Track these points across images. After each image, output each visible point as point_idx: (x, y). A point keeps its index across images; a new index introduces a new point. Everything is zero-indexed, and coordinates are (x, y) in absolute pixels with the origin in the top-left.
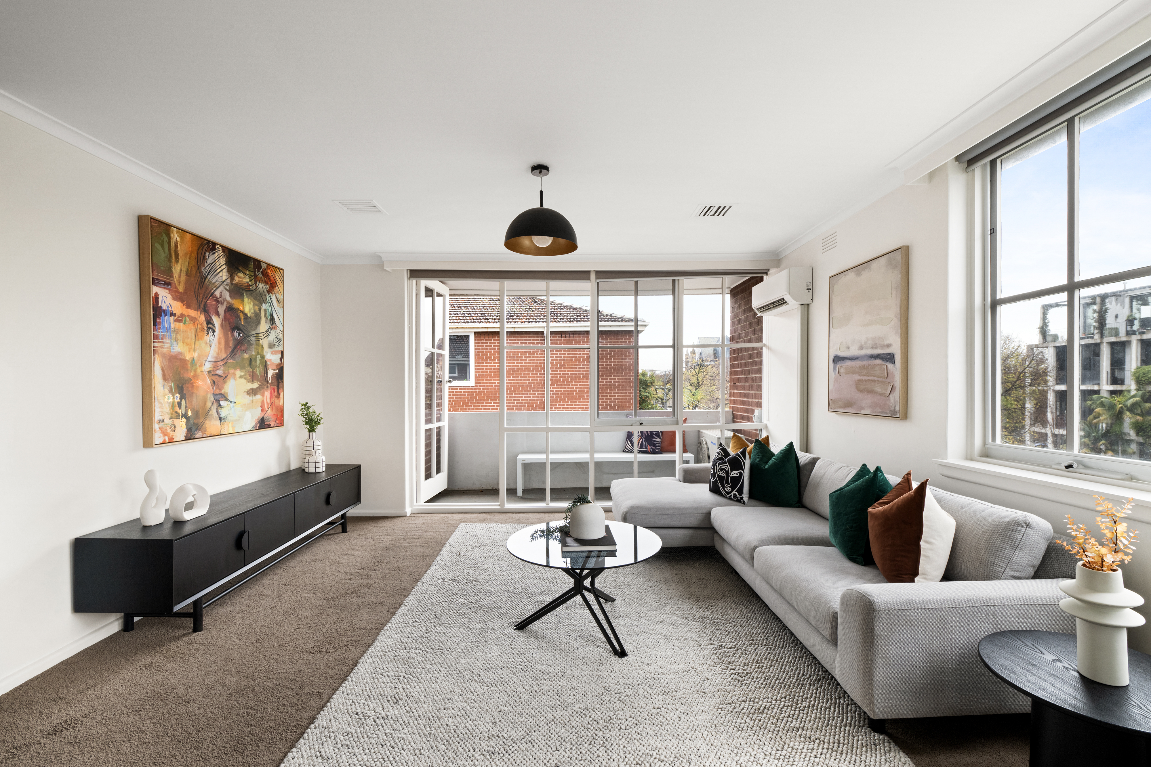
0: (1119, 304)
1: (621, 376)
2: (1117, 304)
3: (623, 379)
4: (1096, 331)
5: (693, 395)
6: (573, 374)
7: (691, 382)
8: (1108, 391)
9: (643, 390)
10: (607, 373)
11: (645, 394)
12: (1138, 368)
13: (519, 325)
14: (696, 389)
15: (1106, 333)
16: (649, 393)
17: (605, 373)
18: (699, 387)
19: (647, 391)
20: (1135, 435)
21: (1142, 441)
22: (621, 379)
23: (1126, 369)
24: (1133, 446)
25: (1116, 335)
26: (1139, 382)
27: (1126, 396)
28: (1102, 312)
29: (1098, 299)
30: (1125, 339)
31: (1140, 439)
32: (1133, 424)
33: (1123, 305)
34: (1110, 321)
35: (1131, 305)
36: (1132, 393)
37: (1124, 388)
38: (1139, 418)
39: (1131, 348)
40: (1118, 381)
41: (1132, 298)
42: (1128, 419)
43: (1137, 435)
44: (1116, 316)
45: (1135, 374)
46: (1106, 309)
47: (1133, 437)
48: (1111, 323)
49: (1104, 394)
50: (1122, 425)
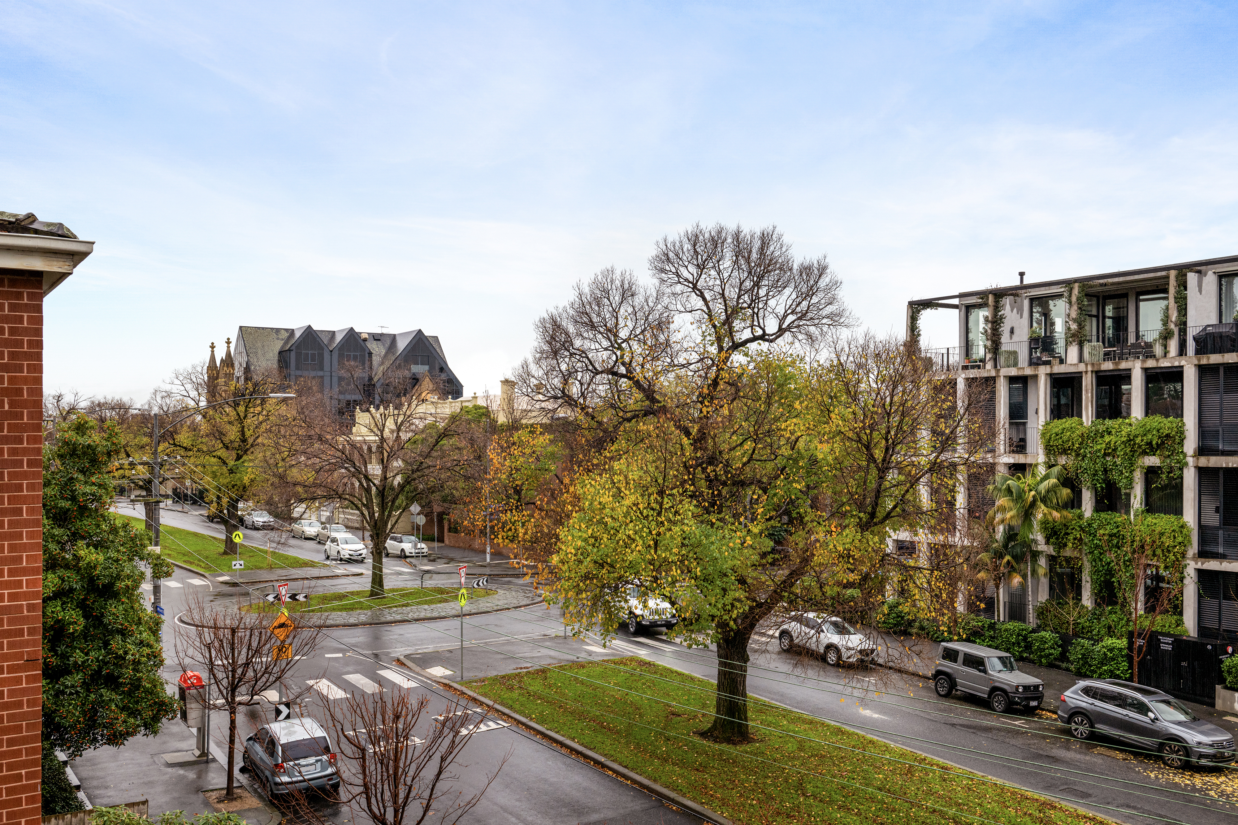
0: (1015, 310)
2: (1012, 311)
4: (989, 356)
5: (231, 471)
7: (226, 440)
8: (1006, 464)
9: (81, 477)
11: (88, 489)
12: (1047, 424)
14: (239, 458)
15: (1002, 360)
16: (100, 486)
18: (246, 452)
19: (93, 479)
20: (1043, 542)
21: (1054, 554)
23: (1029, 425)
24: (1042, 562)
25: (1015, 365)
26: (1049, 449)
27: (1034, 475)
28: (996, 322)
29: (991, 298)
30: (1028, 371)
31: (1050, 550)
32: (1045, 523)
33: (1020, 311)
34: (1005, 338)
35: (1031, 313)
36: (1042, 470)
37: (1029, 461)
38: (1056, 514)
39: (1037, 389)
40: (1020, 446)
41: (1032, 300)
42: (1040, 516)
43: (1047, 543)
44: (1012, 331)
45: (1043, 435)
46: (1002, 318)
47: (1042, 547)
48: (1006, 343)
49: (1002, 471)
50: (1031, 526)
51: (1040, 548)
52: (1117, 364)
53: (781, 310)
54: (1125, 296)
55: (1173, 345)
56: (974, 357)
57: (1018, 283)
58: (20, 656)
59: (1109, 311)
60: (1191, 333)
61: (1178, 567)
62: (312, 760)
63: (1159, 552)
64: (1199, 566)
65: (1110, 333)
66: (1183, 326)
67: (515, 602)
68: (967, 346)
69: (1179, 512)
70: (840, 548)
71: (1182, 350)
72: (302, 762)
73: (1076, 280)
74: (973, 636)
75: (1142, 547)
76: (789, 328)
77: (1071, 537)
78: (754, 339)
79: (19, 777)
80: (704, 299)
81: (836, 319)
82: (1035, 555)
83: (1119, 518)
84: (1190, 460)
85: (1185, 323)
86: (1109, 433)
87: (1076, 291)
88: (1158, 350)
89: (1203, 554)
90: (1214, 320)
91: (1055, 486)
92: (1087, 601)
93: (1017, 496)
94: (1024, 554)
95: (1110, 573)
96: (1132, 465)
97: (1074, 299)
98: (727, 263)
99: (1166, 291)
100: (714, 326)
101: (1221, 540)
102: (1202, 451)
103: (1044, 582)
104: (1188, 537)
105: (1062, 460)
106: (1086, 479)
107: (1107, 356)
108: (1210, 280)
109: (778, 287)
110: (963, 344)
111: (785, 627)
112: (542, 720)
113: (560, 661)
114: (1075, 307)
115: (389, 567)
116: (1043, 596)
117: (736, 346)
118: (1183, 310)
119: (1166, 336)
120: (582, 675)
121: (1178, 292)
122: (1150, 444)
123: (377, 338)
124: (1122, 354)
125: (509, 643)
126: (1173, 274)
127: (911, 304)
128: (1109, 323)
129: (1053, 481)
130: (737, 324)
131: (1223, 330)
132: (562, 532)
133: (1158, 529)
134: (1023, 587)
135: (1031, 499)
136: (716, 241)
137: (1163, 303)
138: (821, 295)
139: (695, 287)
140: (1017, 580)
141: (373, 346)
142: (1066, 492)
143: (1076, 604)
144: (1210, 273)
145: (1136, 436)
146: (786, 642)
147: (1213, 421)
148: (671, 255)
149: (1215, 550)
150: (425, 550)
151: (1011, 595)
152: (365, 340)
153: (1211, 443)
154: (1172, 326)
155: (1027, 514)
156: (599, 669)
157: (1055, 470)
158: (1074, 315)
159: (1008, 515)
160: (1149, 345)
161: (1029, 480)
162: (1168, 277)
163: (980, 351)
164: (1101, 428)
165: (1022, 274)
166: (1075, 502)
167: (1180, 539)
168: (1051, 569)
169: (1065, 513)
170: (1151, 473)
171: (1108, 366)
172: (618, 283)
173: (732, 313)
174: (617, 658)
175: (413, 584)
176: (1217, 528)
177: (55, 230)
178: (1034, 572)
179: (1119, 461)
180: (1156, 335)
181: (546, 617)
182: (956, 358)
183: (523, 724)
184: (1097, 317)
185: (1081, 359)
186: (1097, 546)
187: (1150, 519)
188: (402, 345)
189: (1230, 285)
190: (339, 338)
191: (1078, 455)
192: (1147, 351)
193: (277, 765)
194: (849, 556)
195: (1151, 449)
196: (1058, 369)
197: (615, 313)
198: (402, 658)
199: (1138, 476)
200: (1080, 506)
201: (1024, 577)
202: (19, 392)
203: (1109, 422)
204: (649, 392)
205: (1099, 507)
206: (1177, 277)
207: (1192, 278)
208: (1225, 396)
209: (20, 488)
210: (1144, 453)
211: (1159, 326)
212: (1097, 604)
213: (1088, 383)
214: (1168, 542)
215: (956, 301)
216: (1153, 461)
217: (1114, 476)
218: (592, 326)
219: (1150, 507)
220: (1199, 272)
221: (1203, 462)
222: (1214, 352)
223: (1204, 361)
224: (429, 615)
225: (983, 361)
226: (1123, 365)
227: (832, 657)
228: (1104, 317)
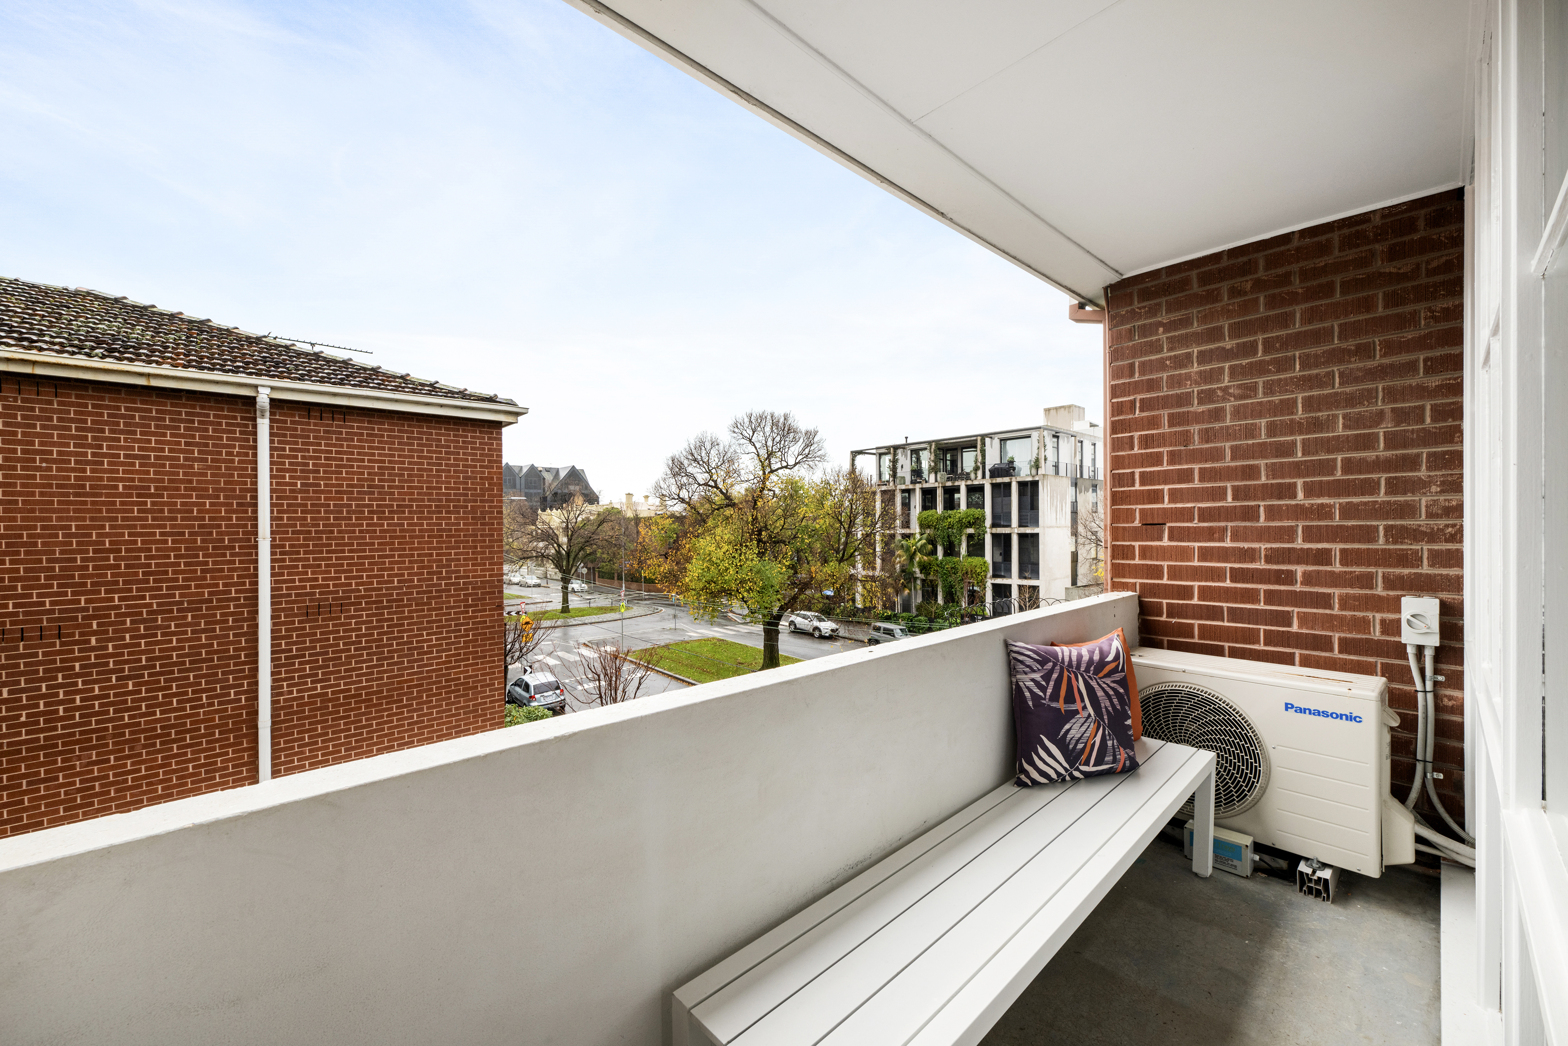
0: (904, 456)
1: (464, 513)
2: (902, 456)
3: (468, 518)
4: (891, 479)
6: (343, 506)
8: (901, 534)
10: (431, 506)
12: (920, 513)
13: (166, 370)
15: (898, 481)
17: (426, 506)
20: (919, 572)
21: (924, 578)
22: (463, 518)
23: (911, 514)
24: (919, 582)
25: (904, 483)
26: (922, 526)
27: (914, 539)
28: (894, 462)
29: (892, 450)
30: (911, 487)
31: (922, 576)
32: (920, 563)
33: (906, 456)
34: (899, 470)
35: (911, 457)
36: (918, 536)
37: (912, 532)
38: (925, 558)
39: (915, 496)
40: (906, 524)
41: (912, 451)
42: (917, 559)
43: (921, 573)
44: (902, 467)
45: (918, 518)
46: (897, 460)
47: (918, 575)
48: (900, 473)
49: (899, 537)
50: (913, 565)
51: (917, 576)
52: (953, 483)
53: (796, 453)
54: (956, 449)
55: (980, 473)
56: (883, 480)
57: (905, 442)
58: (494, 604)
59: (949, 457)
60: (988, 467)
61: (982, 583)
62: (551, 693)
63: (974, 575)
64: (993, 582)
65: (949, 468)
66: (984, 464)
67: (643, 613)
68: (880, 475)
69: (983, 555)
70: (829, 572)
71: (984, 477)
72: (545, 694)
73: (933, 441)
74: (888, 619)
75: (967, 573)
76: (799, 463)
77: (932, 570)
78: (782, 468)
79: (494, 661)
80: (756, 448)
81: (822, 458)
82: (916, 579)
83: (955, 559)
84: (988, 530)
85: (985, 463)
86: (950, 517)
87: (933, 447)
88: (972, 476)
89: (995, 576)
90: (999, 462)
91: (925, 544)
92: (940, 601)
93: (907, 549)
94: (910, 579)
95: (951, 587)
96: (961, 533)
97: (932, 450)
98: (768, 429)
99: (976, 447)
100: (761, 461)
101: (1003, 569)
102: (994, 525)
103: (920, 593)
104: (987, 568)
105: (928, 531)
106: (939, 540)
107: (948, 479)
108: (996, 442)
109: (795, 440)
110: (878, 473)
111: (791, 619)
112: (671, 670)
113: (675, 641)
114: (933, 455)
115: (571, 597)
116: (919, 600)
117: (772, 471)
118: (984, 456)
119: (976, 469)
120: (688, 646)
121: (981, 447)
122: (969, 522)
123: (548, 470)
124: (956, 478)
125: (644, 633)
126: (979, 438)
127: (852, 452)
128: (948, 463)
129: (924, 541)
130: (773, 460)
131: (1003, 466)
132: (689, 566)
133: (974, 564)
134: (909, 595)
135: (913, 550)
136: (762, 418)
137: (975, 453)
138: (815, 445)
139: (750, 440)
140: (907, 591)
141: (545, 475)
142: (930, 546)
143: (935, 603)
144: (996, 438)
145: (963, 519)
146: (792, 627)
147: (998, 510)
148: (739, 425)
149: (999, 574)
150: (586, 588)
151: (903, 601)
152: (541, 471)
153: (997, 521)
154: (979, 464)
155: (912, 557)
156: (697, 644)
157: (925, 536)
158: (932, 458)
159: (902, 559)
160: (968, 474)
161: (912, 541)
162: (977, 440)
163: (886, 477)
164: (946, 515)
165: (906, 438)
166: (934, 552)
167: (984, 569)
168: (923, 586)
169: (929, 557)
170: (970, 537)
171: (949, 484)
172: (709, 438)
173: (770, 455)
174: (705, 638)
175: (584, 605)
176: (1001, 563)
177: (510, 402)
178: (915, 588)
179: (955, 531)
180: (972, 469)
181: (663, 619)
182: (875, 479)
183: (660, 672)
184: (943, 460)
185: (936, 481)
186: (945, 574)
187: (970, 559)
188: (562, 474)
189: (1005, 444)
190: (525, 470)
191: (935, 528)
192: (967, 477)
193: (531, 697)
194: (834, 576)
195: (970, 525)
196: (925, 486)
197: (708, 454)
198: (586, 643)
199: (964, 538)
200: (936, 554)
201: (910, 590)
202: (492, 478)
203: (950, 512)
204: (727, 497)
205: (946, 554)
206: (981, 440)
207: (987, 440)
208: (1004, 498)
209: (493, 524)
210: (967, 527)
211: (973, 464)
212: (945, 603)
213: (940, 492)
214: (979, 570)
215: (874, 451)
216: (971, 531)
217: (953, 538)
218: (695, 460)
219: (970, 554)
220: (991, 438)
221: (995, 531)
222: (999, 477)
223: (994, 482)
224: (597, 621)
225: (888, 481)
226: (956, 483)
227: (817, 634)
228: (946, 460)
